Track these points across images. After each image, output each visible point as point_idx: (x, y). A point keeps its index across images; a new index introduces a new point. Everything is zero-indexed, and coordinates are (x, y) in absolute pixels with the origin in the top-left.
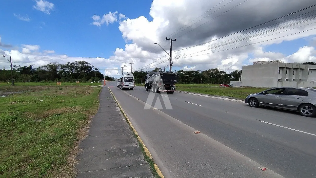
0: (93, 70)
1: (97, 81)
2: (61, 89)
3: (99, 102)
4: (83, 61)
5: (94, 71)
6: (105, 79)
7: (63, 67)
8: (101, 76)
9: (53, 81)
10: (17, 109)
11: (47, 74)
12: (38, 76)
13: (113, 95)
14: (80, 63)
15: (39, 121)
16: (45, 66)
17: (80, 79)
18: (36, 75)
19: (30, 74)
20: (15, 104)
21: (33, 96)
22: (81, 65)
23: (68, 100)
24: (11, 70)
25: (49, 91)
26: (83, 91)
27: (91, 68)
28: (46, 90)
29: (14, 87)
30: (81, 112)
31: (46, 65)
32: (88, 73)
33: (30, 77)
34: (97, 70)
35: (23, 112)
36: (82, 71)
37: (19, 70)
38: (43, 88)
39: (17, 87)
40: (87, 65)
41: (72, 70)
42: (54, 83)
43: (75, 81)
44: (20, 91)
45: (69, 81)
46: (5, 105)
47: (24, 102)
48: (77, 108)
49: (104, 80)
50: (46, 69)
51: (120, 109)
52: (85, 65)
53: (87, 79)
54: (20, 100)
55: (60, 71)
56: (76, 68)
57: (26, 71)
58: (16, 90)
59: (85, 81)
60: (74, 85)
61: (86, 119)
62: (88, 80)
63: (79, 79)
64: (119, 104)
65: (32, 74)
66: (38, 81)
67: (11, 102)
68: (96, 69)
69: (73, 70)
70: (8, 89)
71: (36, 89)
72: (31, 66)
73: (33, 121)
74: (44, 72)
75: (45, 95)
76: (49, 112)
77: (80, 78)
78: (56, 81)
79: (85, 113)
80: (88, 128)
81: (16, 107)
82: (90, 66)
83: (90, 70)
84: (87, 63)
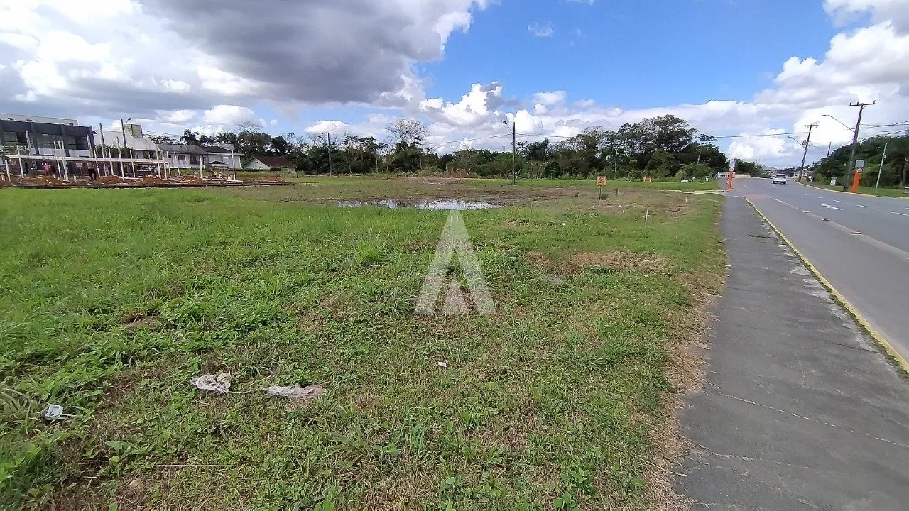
0: (693, 141)
1: (701, 176)
2: (604, 197)
3: (724, 247)
4: (667, 116)
5: (696, 144)
6: (732, 169)
7: (612, 137)
8: (716, 161)
9: (586, 175)
10: (517, 240)
11: (575, 159)
12: (557, 163)
13: (771, 227)
14: (657, 123)
15: (558, 281)
16: (572, 140)
17: (651, 171)
18: (553, 161)
19: (542, 161)
20: (514, 226)
21: (546, 211)
22: (659, 129)
23: (627, 230)
24: (514, 153)
25: (579, 200)
26: (664, 207)
27: (689, 136)
28: (570, 197)
29: (514, 187)
30: (670, 275)
31: (575, 136)
32: (676, 152)
33: (542, 166)
34: (707, 142)
35: (527, 250)
36: (659, 146)
37: (525, 152)
38: (564, 192)
39: (520, 188)
40: (676, 127)
41: (632, 145)
42: (587, 181)
43: (639, 176)
44: (523, 197)
45: (622, 175)
46: (497, 227)
47: (529, 225)
48: (654, 258)
49: (727, 174)
50: (574, 147)
51: (829, 290)
52: (670, 128)
53: (671, 169)
54: (524, 219)
55: (603, 149)
56: (646, 140)
57: (537, 152)
58: (517, 195)
59: (666, 176)
60: (634, 186)
61: (688, 305)
62: (673, 172)
63: (649, 169)
64: (813, 268)
65: (547, 159)
66: (557, 175)
67: (507, 222)
68: (704, 137)
69: (634, 144)
70: (506, 193)
71: (550, 194)
72: (546, 141)
73: (546, 279)
74: (569, 153)
75: (570, 210)
76: (580, 260)
77: (653, 167)
78: (592, 176)
79: (682, 282)
80: (705, 346)
81: (515, 236)
82: (687, 129)
83: (684, 143)
84: (677, 121)
